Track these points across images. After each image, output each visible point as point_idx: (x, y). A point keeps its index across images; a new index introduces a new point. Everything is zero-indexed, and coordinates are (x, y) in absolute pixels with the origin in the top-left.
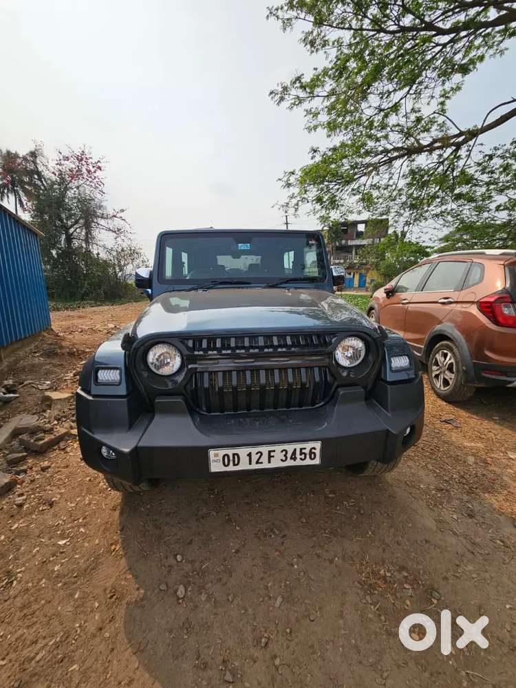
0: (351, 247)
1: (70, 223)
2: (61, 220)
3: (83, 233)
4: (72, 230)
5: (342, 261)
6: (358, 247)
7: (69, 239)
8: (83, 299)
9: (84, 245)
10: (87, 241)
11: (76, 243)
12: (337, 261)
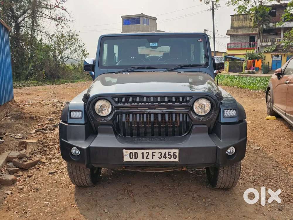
0: (279, 29)
1: (19, 13)
2: (12, 11)
3: (30, 22)
4: (21, 19)
5: (269, 44)
6: (286, 29)
7: (18, 27)
8: (27, 79)
9: (30, 32)
10: (32, 28)
11: (23, 31)
12: (264, 44)
